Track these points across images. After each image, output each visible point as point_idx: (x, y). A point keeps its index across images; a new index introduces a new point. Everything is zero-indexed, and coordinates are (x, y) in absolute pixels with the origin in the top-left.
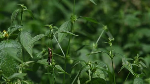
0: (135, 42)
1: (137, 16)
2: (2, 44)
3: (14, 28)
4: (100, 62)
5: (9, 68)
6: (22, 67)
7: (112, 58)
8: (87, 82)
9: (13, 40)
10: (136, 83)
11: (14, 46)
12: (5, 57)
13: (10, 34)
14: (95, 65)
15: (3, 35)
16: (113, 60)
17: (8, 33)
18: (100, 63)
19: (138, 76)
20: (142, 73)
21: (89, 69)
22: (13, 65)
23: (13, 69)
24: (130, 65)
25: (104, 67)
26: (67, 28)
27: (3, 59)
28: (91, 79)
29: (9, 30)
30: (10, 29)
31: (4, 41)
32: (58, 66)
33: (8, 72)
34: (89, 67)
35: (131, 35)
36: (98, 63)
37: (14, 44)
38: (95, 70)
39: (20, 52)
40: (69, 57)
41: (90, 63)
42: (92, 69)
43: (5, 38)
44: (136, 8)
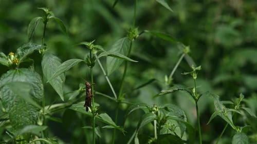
0: (232, 73)
1: (237, 28)
2: (7, 77)
3: (28, 48)
4: (173, 107)
5: (21, 117)
6: (43, 115)
7: (197, 101)
8: (151, 141)
9: (27, 69)
10: (237, 142)
11: (28, 80)
12: (15, 97)
13: (21, 59)
14: (164, 113)
15: (9, 60)
16: (198, 102)
17: (18, 57)
18: (173, 109)
19: (239, 130)
20: (246, 126)
21: (155, 119)
22: (28, 111)
23: (28, 119)
24: (226, 112)
25: (180, 116)
26: (122, 50)
27: (11, 102)
28: (157, 136)
29: (19, 52)
30: (22, 50)
31: (12, 71)
32: (106, 115)
33: (20, 125)
34: (155, 116)
35: (226, 60)
36: (169, 108)
37: (29, 76)
38: (166, 121)
39: (39, 89)
40: (123, 99)
41: (156, 108)
42: (159, 118)
43: (13, 66)
44: (235, 14)
